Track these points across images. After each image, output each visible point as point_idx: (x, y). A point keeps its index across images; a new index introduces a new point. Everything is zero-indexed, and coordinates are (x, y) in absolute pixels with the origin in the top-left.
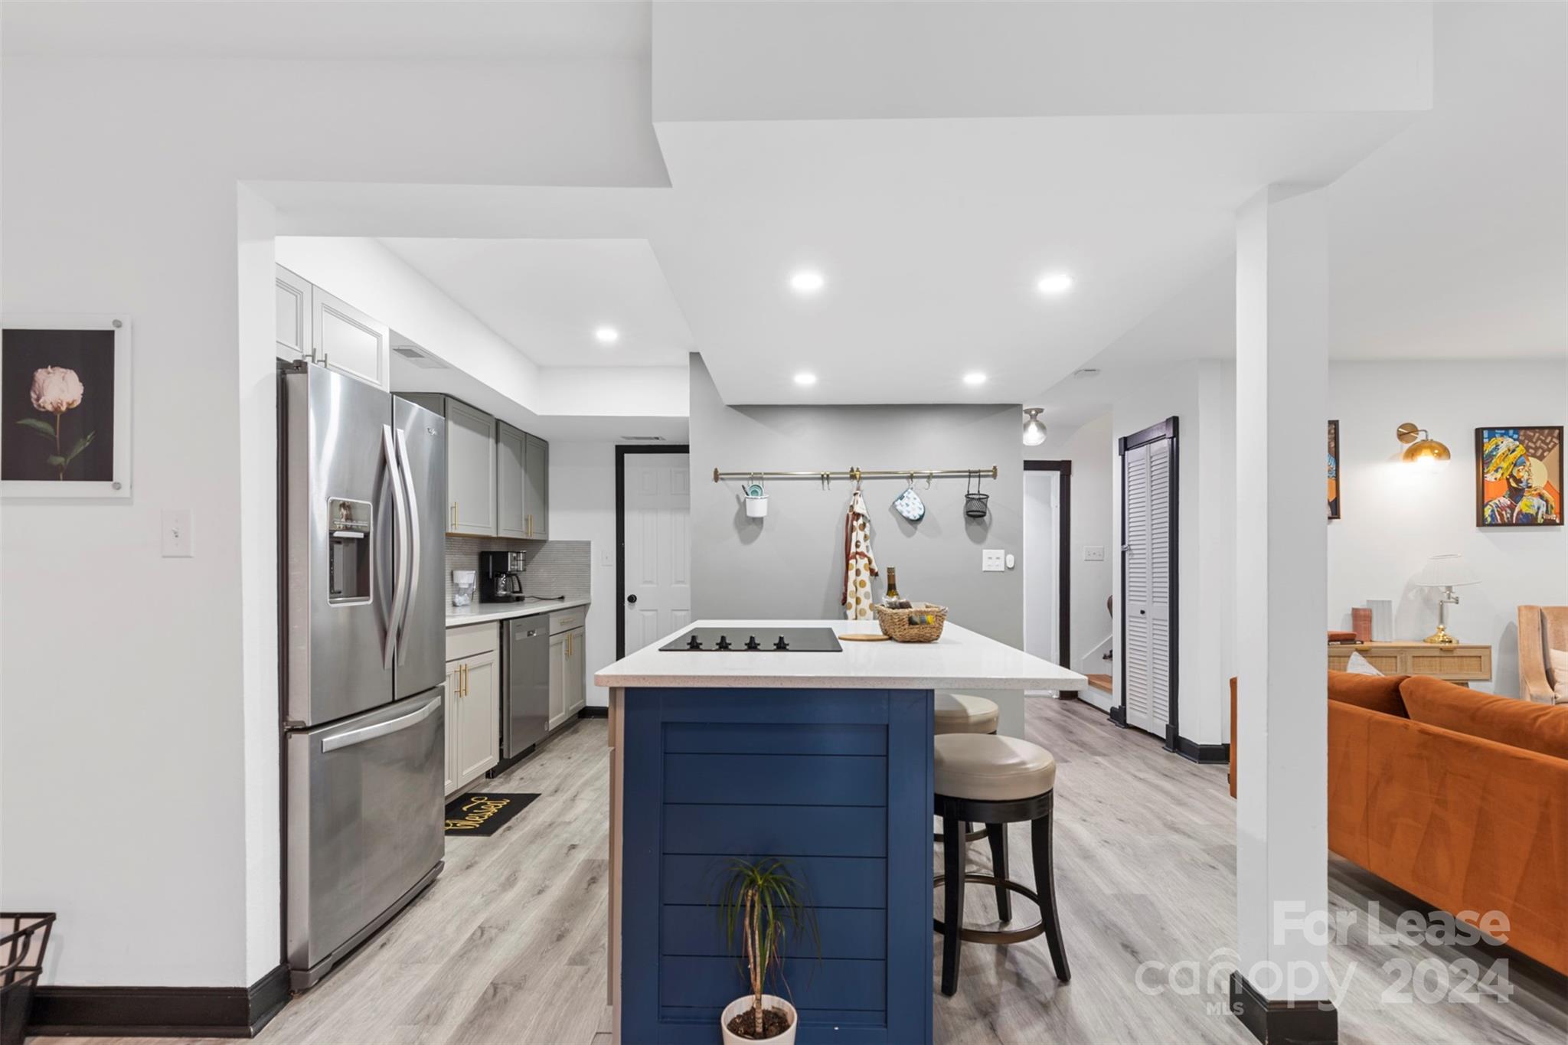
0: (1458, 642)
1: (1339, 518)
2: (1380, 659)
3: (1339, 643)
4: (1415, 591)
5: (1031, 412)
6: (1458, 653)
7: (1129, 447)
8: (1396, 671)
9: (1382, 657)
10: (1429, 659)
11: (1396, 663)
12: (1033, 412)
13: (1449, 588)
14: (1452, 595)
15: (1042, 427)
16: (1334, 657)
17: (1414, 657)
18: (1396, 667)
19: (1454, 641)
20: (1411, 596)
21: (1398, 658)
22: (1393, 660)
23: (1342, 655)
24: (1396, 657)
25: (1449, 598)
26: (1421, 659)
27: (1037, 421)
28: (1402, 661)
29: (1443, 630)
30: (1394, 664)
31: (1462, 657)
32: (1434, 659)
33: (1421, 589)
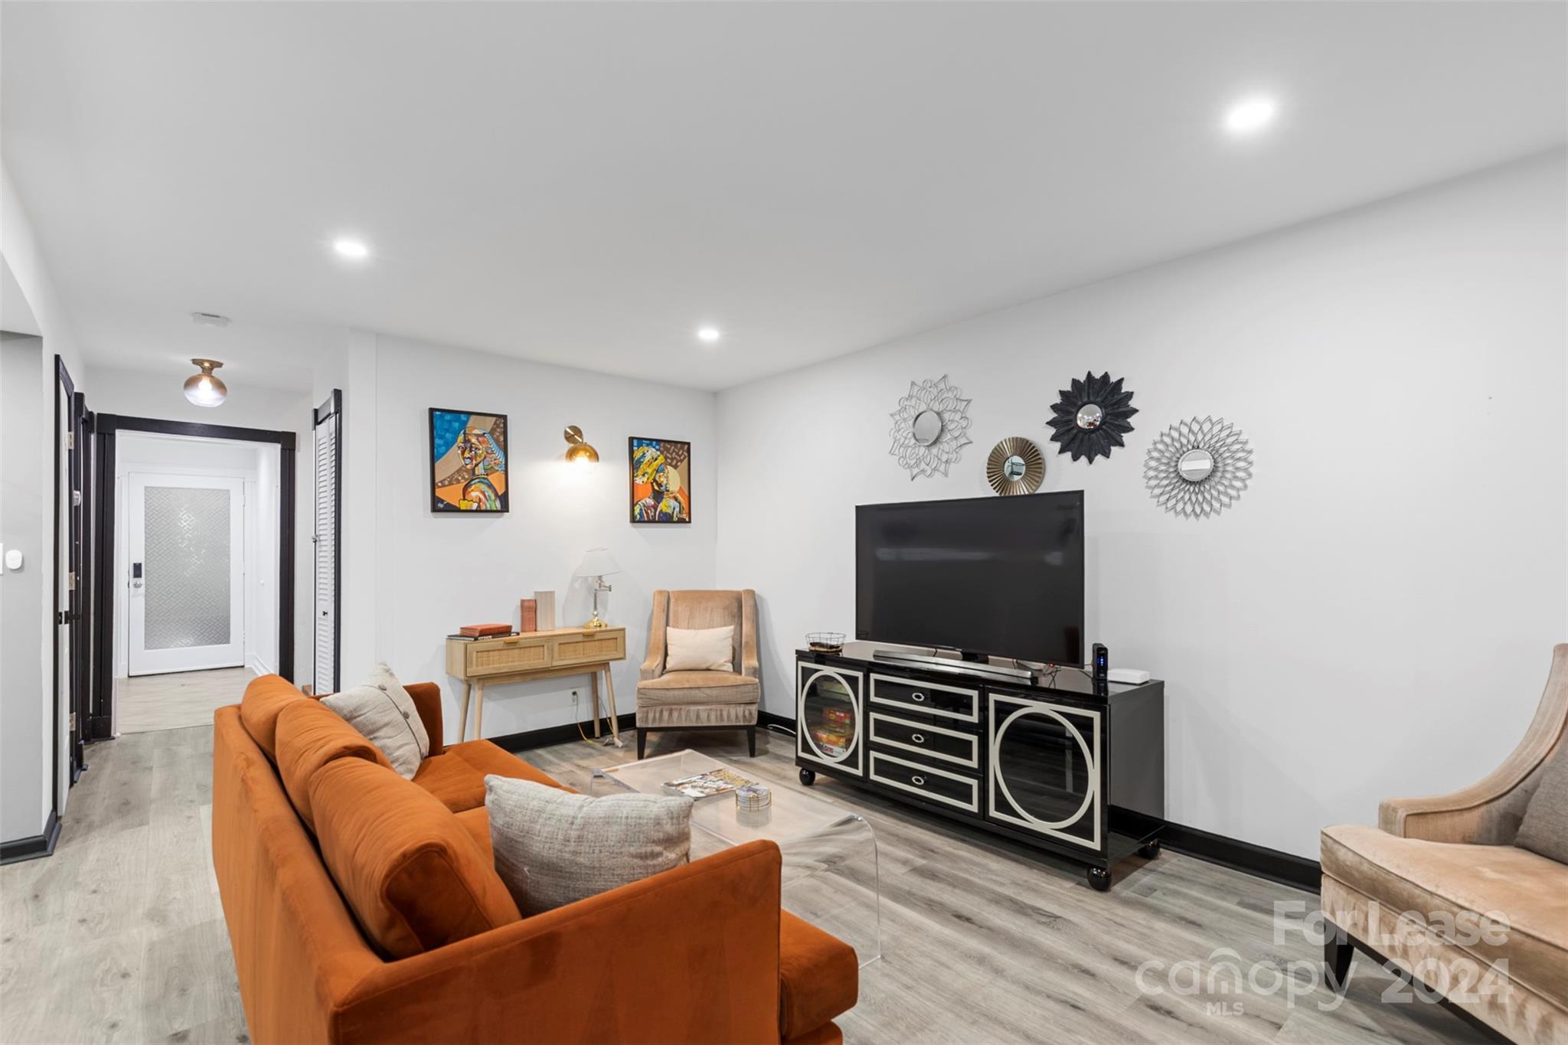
0: (606, 626)
1: (508, 511)
2: (529, 649)
3: (491, 637)
4: (579, 581)
5: (202, 364)
6: (598, 637)
7: (319, 420)
8: (543, 659)
9: (530, 647)
10: (575, 645)
11: (544, 651)
12: (207, 365)
13: (600, 577)
14: (602, 584)
15: (220, 386)
16: (482, 652)
17: (560, 644)
18: (544, 655)
19: (603, 625)
20: (577, 585)
21: (545, 647)
22: (541, 648)
23: (491, 649)
24: (543, 646)
25: (600, 587)
26: (567, 645)
27: (212, 377)
28: (548, 649)
29: (596, 616)
30: (542, 653)
31: (601, 640)
32: (578, 644)
33: (586, 579)
